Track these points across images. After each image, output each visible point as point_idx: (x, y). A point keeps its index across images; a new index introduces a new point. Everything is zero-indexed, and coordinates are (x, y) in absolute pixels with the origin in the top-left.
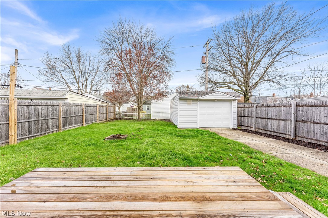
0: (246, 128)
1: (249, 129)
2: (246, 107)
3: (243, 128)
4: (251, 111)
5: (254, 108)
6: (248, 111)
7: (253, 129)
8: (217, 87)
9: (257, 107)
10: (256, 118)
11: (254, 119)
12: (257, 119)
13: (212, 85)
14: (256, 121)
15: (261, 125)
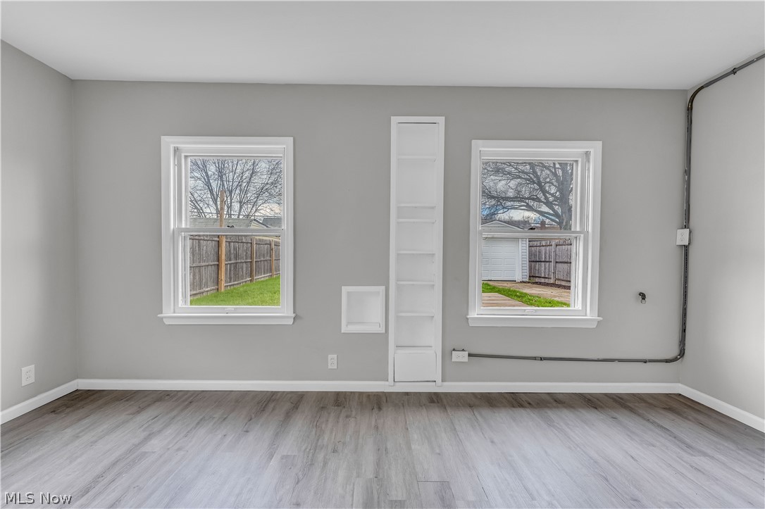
0: (543, 280)
1: (547, 281)
2: (543, 246)
3: (537, 280)
4: (549, 252)
5: (553, 248)
6: (545, 253)
7: (552, 281)
8: (504, 208)
9: (556, 245)
10: (556, 262)
11: (552, 264)
12: (557, 265)
13: (493, 202)
14: (555, 267)
15: (562, 273)
